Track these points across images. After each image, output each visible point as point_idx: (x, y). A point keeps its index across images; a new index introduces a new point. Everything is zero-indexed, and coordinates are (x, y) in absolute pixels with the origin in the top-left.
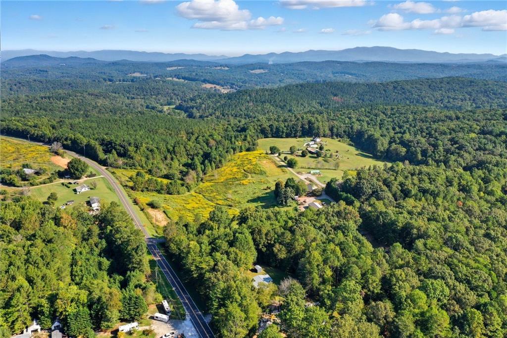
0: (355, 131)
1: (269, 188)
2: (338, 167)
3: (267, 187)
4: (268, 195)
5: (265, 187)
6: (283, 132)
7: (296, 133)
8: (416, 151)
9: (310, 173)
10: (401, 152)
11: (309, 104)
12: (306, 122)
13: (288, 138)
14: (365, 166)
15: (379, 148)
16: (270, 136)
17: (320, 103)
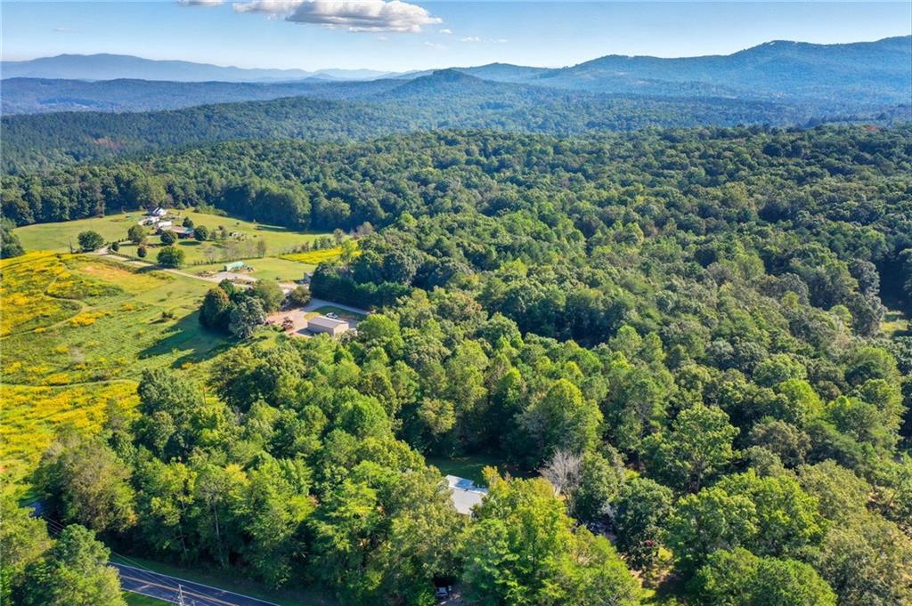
0: (219, 189)
1: (170, 316)
2: (264, 251)
3: (164, 315)
4: (179, 331)
5: (158, 316)
6: (62, 208)
7: (93, 207)
8: (370, 204)
9: (225, 270)
10: (342, 210)
11: (50, 157)
12: (110, 181)
13: (75, 219)
14: (307, 243)
15: (299, 211)
16: (30, 220)
17: (72, 153)
